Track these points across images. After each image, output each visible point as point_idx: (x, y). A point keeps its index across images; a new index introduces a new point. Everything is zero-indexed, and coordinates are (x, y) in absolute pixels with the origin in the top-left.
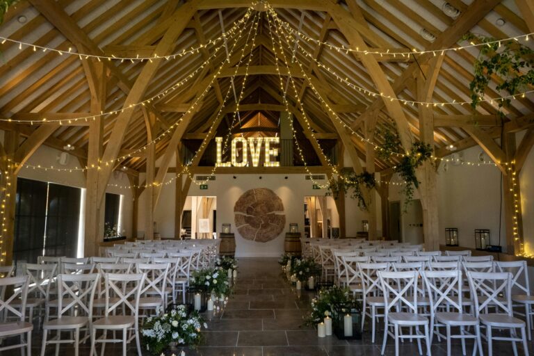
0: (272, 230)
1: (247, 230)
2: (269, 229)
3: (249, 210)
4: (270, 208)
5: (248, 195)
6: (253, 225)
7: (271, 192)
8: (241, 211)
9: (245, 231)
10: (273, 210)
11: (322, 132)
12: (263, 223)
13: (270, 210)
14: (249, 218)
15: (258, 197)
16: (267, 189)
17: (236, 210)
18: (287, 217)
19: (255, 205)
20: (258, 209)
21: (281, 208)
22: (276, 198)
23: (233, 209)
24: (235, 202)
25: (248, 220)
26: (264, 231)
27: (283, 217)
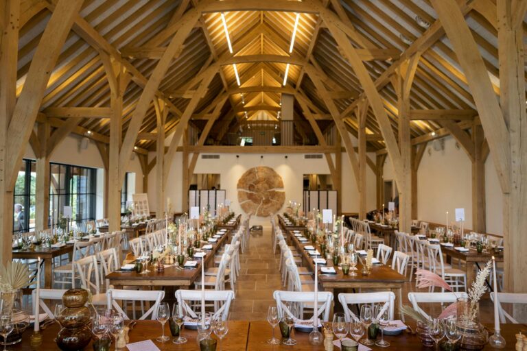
0: (273, 205)
1: (249, 205)
2: (270, 205)
3: (251, 187)
4: (270, 185)
5: (250, 172)
6: (256, 200)
7: (272, 170)
8: (243, 188)
9: (247, 207)
10: (273, 188)
11: (320, 113)
12: (264, 199)
13: (270, 188)
14: (251, 195)
15: (260, 175)
16: (268, 168)
17: (239, 187)
18: (286, 194)
19: (257, 182)
20: (260, 185)
21: (281, 186)
22: (276, 176)
23: (236, 186)
24: (238, 179)
25: (250, 196)
26: (265, 206)
27: (283, 193)
